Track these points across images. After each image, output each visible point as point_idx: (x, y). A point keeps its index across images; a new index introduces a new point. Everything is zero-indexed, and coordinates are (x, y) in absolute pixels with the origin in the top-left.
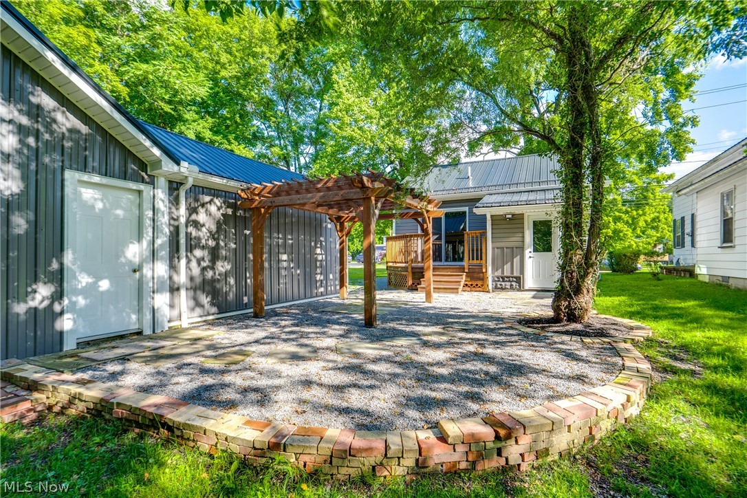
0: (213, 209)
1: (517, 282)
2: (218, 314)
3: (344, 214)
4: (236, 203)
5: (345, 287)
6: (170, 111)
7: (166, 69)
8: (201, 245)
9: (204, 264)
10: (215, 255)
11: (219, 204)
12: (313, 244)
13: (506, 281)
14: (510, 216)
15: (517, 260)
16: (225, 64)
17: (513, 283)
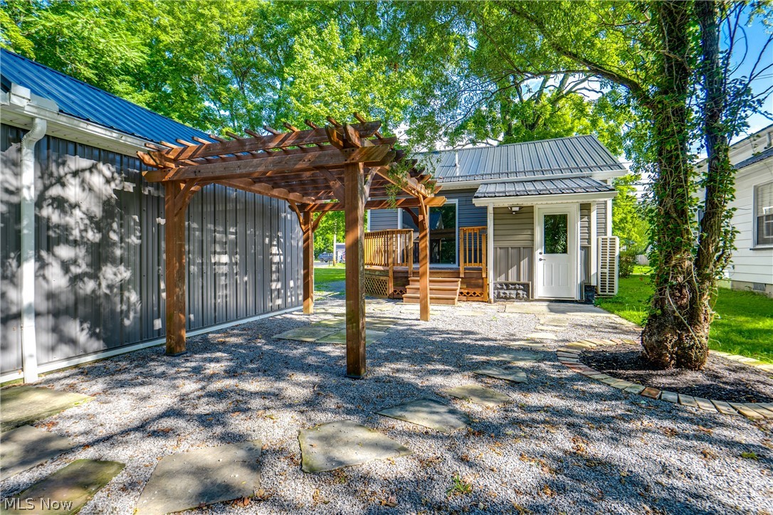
0: (96, 180)
1: (525, 290)
2: (104, 351)
3: (310, 201)
4: (140, 173)
5: (310, 299)
6: (92, 76)
7: (86, 23)
8: (71, 238)
9: (75, 270)
10: (99, 255)
11: (108, 174)
12: (267, 240)
13: (511, 289)
14: (517, 209)
15: (524, 263)
16: (166, 27)
17: (519, 291)
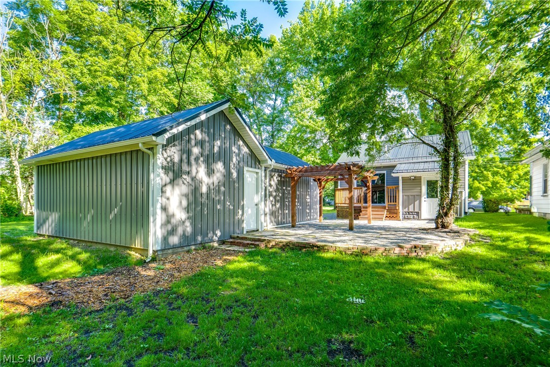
0: (275, 178)
1: (418, 215)
3: (322, 178)
8: (272, 195)
9: (273, 204)
10: (276, 199)
12: (306, 193)
13: (411, 215)
14: (413, 178)
15: (417, 203)
17: (415, 216)
